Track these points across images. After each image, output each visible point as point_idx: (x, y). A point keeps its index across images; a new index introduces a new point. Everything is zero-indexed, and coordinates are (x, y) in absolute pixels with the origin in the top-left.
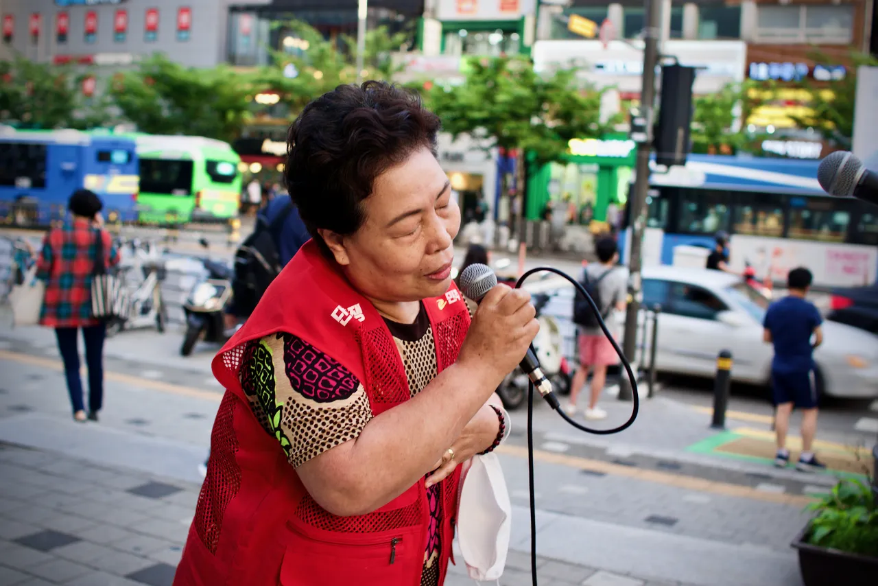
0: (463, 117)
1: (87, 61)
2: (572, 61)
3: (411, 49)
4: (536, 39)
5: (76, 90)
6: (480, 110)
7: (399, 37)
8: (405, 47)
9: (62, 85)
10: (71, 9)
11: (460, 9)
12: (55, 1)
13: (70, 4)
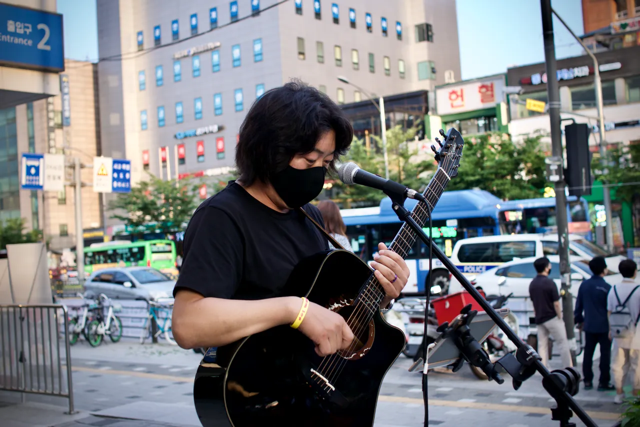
0: (462, 181)
1: (200, 175)
2: (537, 131)
3: (420, 139)
4: (510, 119)
5: (194, 196)
6: (473, 175)
7: (411, 131)
8: (417, 138)
9: (185, 193)
10: (186, 141)
11: (452, 106)
12: (175, 137)
13: (186, 137)
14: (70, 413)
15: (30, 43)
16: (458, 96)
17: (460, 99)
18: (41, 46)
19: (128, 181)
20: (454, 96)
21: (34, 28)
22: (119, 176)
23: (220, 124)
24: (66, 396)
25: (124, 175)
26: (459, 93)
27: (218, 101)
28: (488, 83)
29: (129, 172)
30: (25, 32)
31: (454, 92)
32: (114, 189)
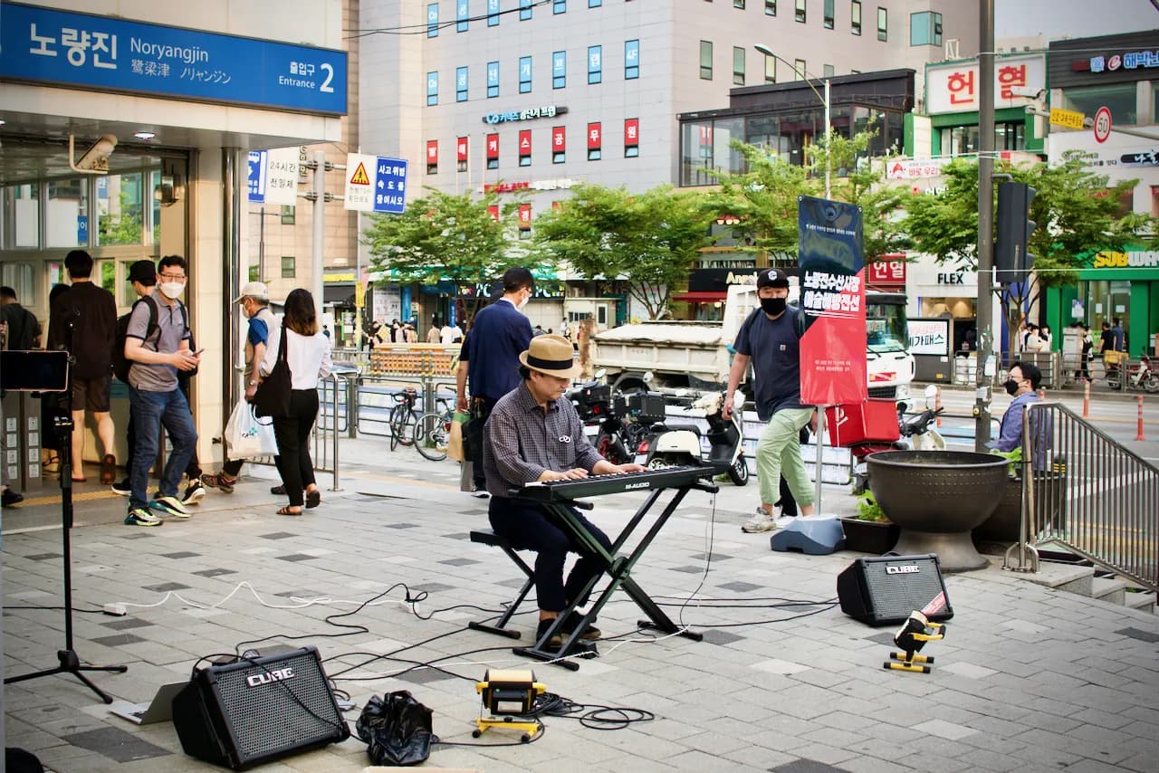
8: (889, 151)
10: (501, 130)
11: (953, 101)
12: (485, 120)
13: (500, 122)
14: (334, 490)
15: (312, 85)
16: (963, 84)
17: (966, 89)
18: (325, 88)
19: (401, 194)
20: (957, 84)
21: (318, 68)
22: (386, 185)
23: (560, 105)
24: (330, 472)
25: (396, 185)
26: (966, 79)
27: (559, 62)
28: (1016, 65)
29: (403, 179)
30: (308, 73)
31: (957, 77)
32: (377, 206)
